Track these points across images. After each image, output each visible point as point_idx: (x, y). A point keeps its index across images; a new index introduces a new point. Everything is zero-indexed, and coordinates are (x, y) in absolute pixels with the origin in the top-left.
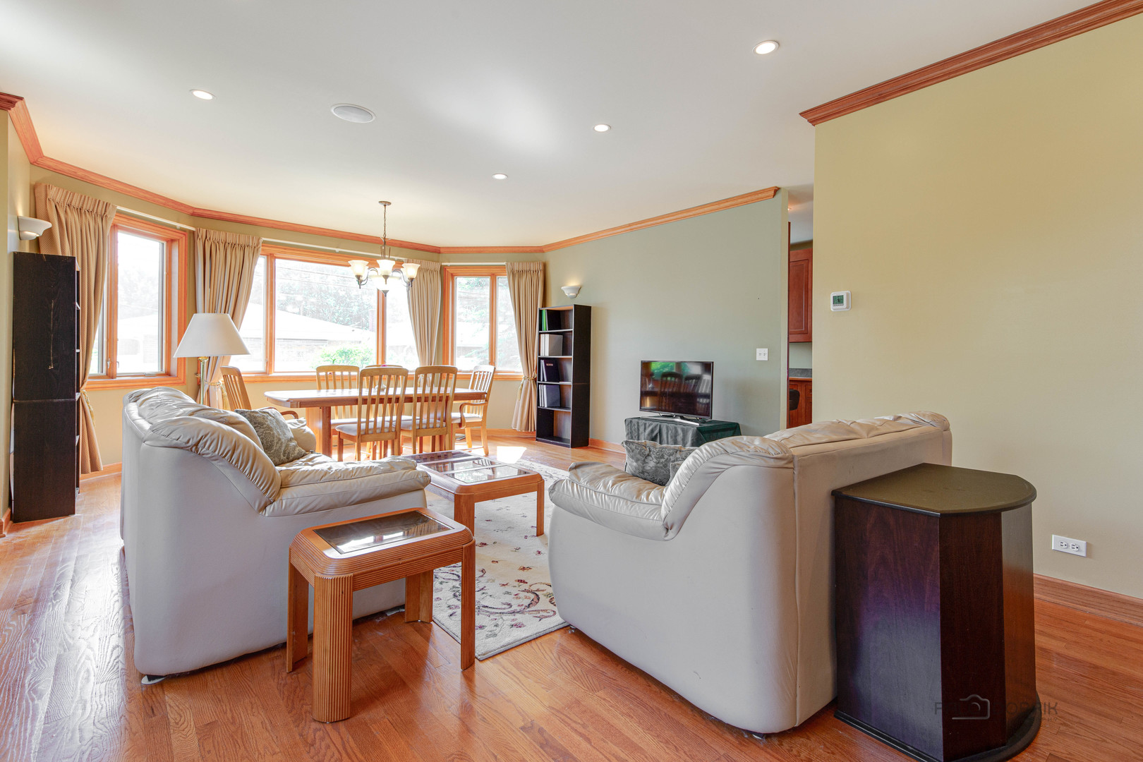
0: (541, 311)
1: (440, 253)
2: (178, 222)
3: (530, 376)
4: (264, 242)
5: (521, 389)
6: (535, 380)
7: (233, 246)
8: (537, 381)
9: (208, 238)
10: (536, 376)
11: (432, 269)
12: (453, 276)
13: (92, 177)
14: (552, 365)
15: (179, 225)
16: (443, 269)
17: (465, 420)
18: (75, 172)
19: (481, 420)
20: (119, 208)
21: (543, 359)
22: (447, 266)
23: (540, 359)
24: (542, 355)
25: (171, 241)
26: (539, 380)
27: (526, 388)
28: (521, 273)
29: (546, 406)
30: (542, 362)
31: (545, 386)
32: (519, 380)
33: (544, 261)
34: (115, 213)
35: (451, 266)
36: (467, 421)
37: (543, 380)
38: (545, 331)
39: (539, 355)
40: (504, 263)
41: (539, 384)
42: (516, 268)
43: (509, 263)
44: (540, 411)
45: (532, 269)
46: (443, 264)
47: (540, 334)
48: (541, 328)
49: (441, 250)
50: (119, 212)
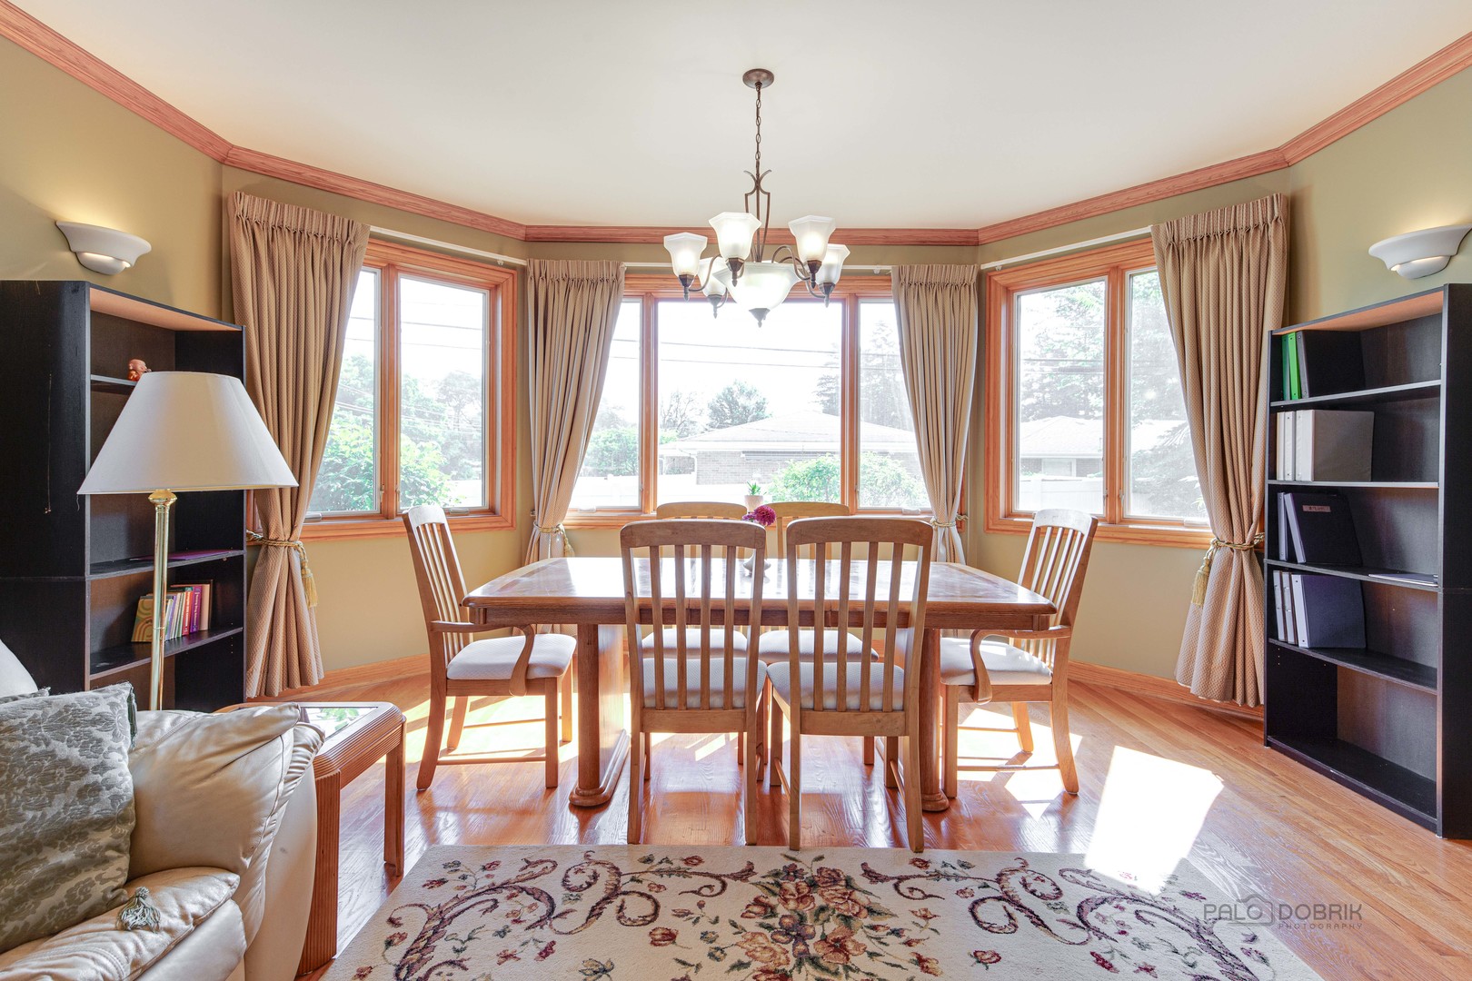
0: (1278, 343)
1: (977, 244)
2: (500, 253)
3: (1237, 540)
4: (629, 271)
5: (1206, 576)
6: (1256, 552)
7: (579, 284)
8: (1265, 556)
9: (543, 275)
10: (1263, 538)
11: (959, 282)
12: (1009, 292)
13: (332, 181)
14: (1327, 509)
15: (502, 259)
16: (983, 278)
17: (987, 681)
18: (299, 173)
19: (1047, 682)
20: (373, 229)
21: (1287, 488)
22: (993, 269)
23: (1275, 491)
24: (1285, 475)
25: (494, 289)
26: (1274, 554)
27: (1225, 575)
28: (1201, 244)
29: (1304, 643)
30: (1287, 500)
31: (1297, 578)
32: (1201, 547)
33: (1288, 192)
34: (368, 239)
35: (1004, 267)
36: (993, 682)
37: (1292, 557)
38: (1296, 400)
39: (1273, 475)
40: (1148, 229)
41: (1272, 568)
42: (1185, 232)
43: (1163, 226)
44: (1278, 655)
45: (1242, 223)
46: (985, 267)
47: (1273, 412)
48: (1277, 391)
49: (982, 237)
50: (373, 236)
